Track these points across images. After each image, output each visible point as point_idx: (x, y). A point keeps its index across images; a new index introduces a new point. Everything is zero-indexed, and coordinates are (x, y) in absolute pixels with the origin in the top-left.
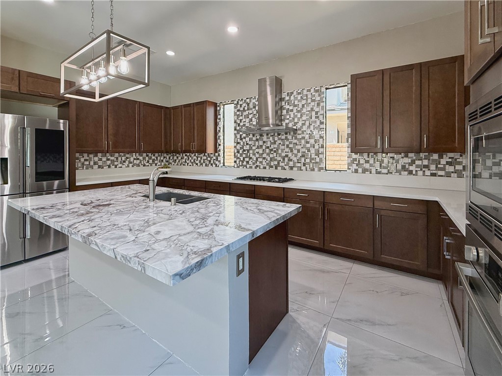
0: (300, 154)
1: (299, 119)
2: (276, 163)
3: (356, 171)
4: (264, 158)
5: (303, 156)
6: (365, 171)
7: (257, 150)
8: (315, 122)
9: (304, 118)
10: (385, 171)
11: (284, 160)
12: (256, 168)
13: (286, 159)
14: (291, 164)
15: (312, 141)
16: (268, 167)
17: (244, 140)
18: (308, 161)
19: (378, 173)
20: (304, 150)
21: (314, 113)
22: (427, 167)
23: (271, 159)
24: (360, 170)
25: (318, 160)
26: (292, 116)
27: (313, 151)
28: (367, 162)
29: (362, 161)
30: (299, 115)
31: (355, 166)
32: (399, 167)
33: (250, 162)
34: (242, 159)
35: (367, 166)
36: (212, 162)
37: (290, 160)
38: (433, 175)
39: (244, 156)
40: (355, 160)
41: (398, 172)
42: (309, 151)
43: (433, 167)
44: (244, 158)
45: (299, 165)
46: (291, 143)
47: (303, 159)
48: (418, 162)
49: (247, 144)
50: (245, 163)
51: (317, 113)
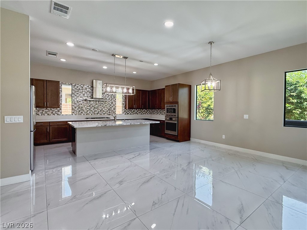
0: (108, 109)
1: (107, 97)
2: (97, 112)
3: (125, 114)
4: (91, 111)
5: (109, 110)
6: (128, 114)
7: (87, 107)
8: (113, 99)
9: (109, 97)
10: (132, 114)
11: (101, 111)
12: (87, 114)
13: (102, 111)
14: (104, 112)
15: (112, 105)
16: (93, 114)
17: (79, 103)
18: (111, 111)
19: (131, 114)
20: (109, 108)
21: (113, 96)
22: (140, 112)
23: (95, 111)
24: (126, 114)
25: (114, 111)
26: (105, 96)
27: (112, 108)
28: (128, 111)
29: (127, 111)
30: (107, 96)
31: (125, 113)
32: (135, 112)
33: (83, 112)
34: (78, 111)
35: (128, 112)
36: (54, 113)
37: (103, 111)
38: (141, 114)
39: (79, 110)
40: (125, 111)
41: (135, 114)
42: (111, 108)
43: (141, 112)
44: (79, 111)
45: (107, 113)
46: (104, 105)
47: (109, 111)
48: (139, 111)
49: (81, 104)
50: (80, 113)
51: (114, 96)
